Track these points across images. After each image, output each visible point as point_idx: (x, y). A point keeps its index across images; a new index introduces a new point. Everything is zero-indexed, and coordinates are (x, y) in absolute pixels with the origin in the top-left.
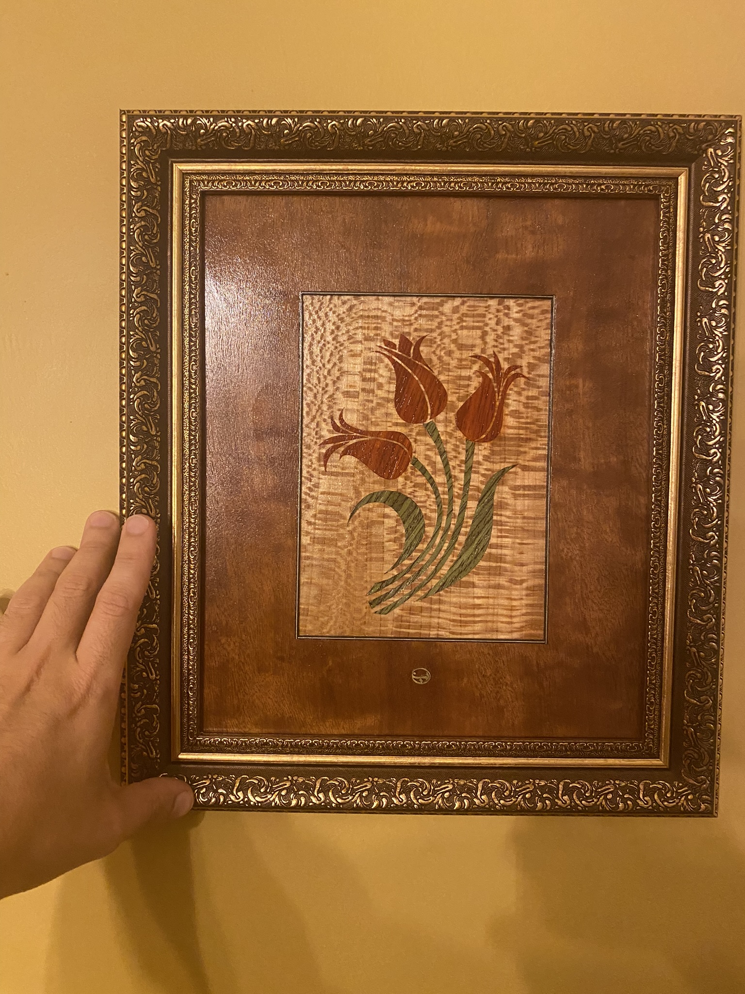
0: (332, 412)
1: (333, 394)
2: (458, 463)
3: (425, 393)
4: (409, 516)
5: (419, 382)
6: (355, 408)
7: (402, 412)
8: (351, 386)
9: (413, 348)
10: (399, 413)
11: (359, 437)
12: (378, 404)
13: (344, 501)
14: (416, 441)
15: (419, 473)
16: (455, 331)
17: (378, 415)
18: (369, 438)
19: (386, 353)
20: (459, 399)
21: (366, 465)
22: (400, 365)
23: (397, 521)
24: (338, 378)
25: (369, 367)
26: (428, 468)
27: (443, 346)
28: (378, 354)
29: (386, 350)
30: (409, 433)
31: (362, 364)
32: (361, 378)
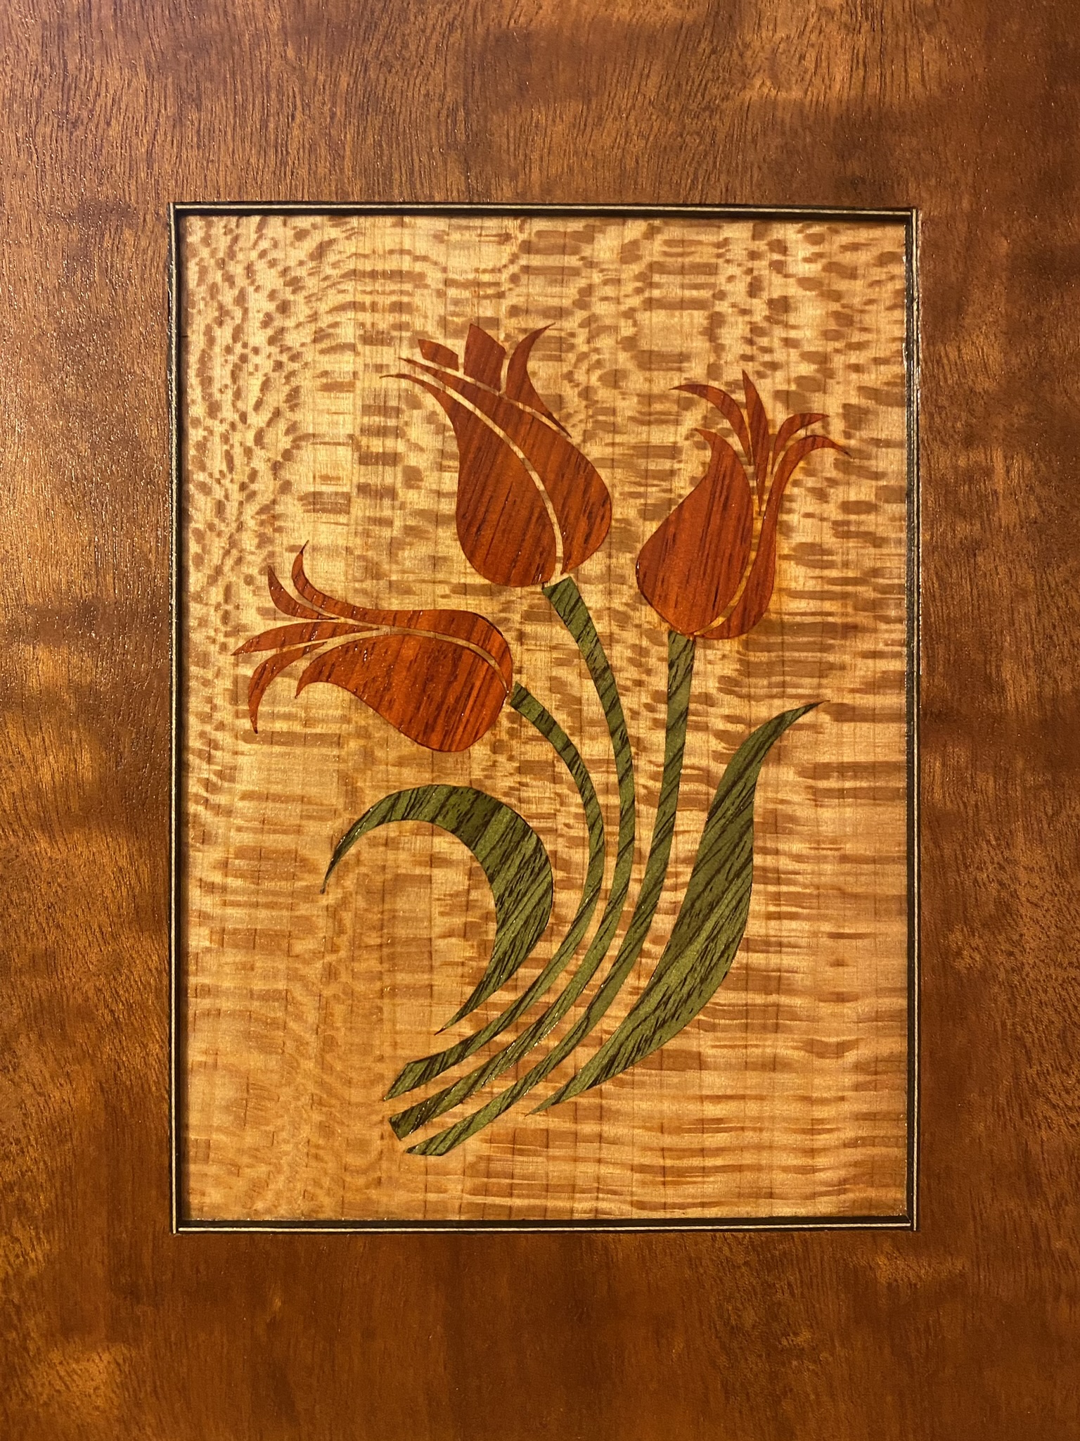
0: (272, 555)
1: (274, 502)
2: (645, 699)
3: (545, 496)
4: (506, 857)
5: (528, 465)
6: (341, 542)
7: (482, 552)
8: (326, 479)
9: (506, 363)
10: (471, 557)
11: (353, 629)
12: (408, 530)
13: (310, 817)
14: (521, 637)
15: (533, 731)
16: (630, 314)
17: (408, 564)
18: (385, 629)
19: (427, 378)
20: (645, 514)
21: (376, 710)
22: (471, 413)
23: (470, 874)
24: (287, 455)
25: (377, 420)
26: (560, 717)
27: (595, 357)
28: (404, 384)
29: (427, 369)
30: (503, 615)
31: (359, 413)
32: (356, 455)
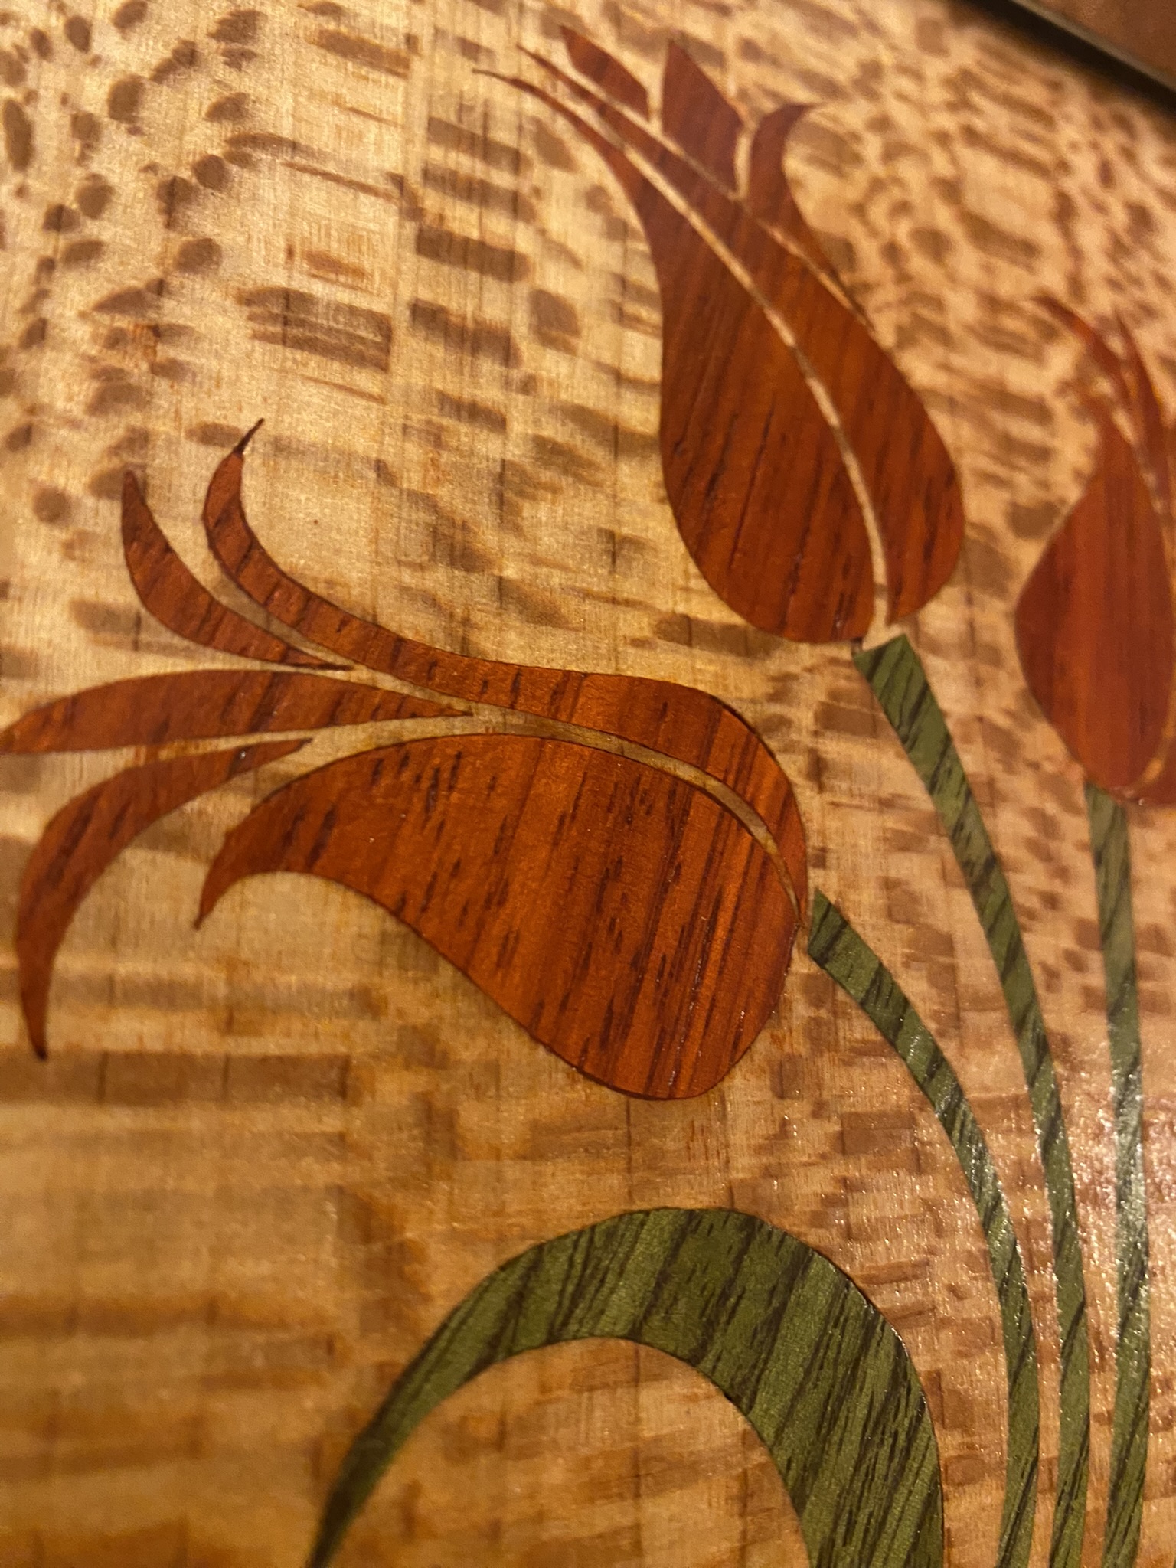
3: (842, 440)
5: (805, 365)
6: (362, 444)
7: (720, 544)
8: (324, 264)
9: (745, 142)
10: (698, 548)
11: (401, 708)
12: (547, 451)
14: (818, 769)
17: (548, 542)
18: (488, 717)
22: (681, 219)
23: (745, 1498)
25: (464, 163)
27: (896, 193)
29: (582, 94)
30: (776, 709)
31: (420, 132)
32: (410, 228)
